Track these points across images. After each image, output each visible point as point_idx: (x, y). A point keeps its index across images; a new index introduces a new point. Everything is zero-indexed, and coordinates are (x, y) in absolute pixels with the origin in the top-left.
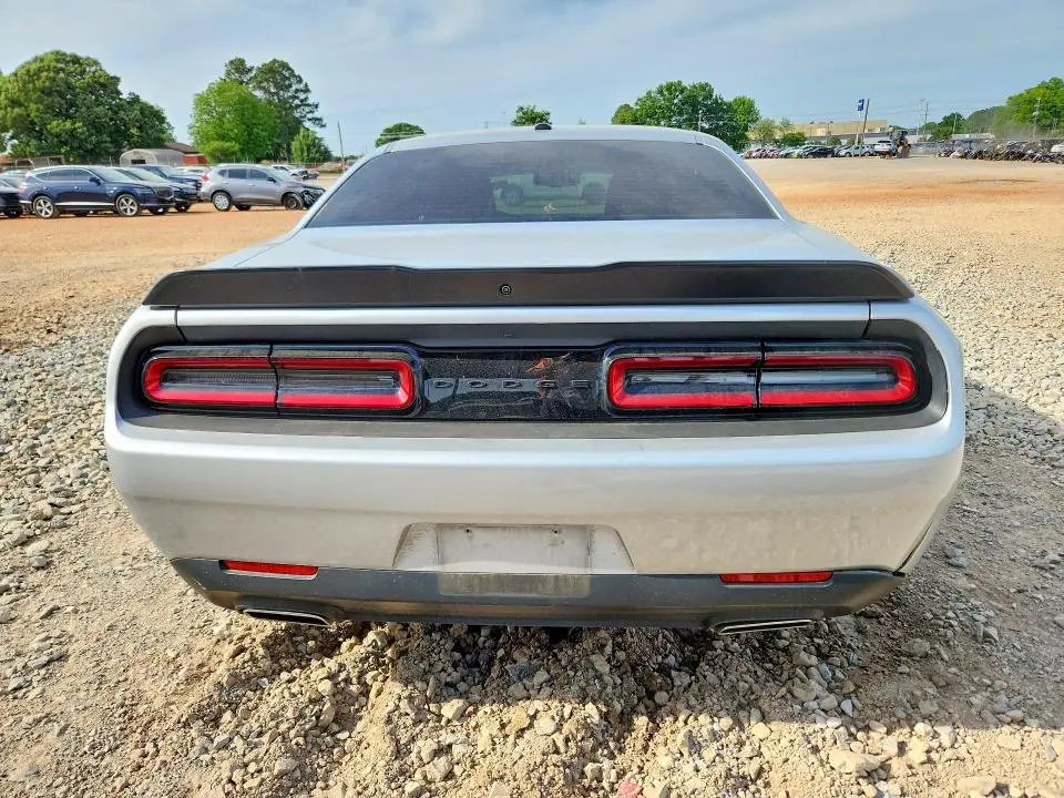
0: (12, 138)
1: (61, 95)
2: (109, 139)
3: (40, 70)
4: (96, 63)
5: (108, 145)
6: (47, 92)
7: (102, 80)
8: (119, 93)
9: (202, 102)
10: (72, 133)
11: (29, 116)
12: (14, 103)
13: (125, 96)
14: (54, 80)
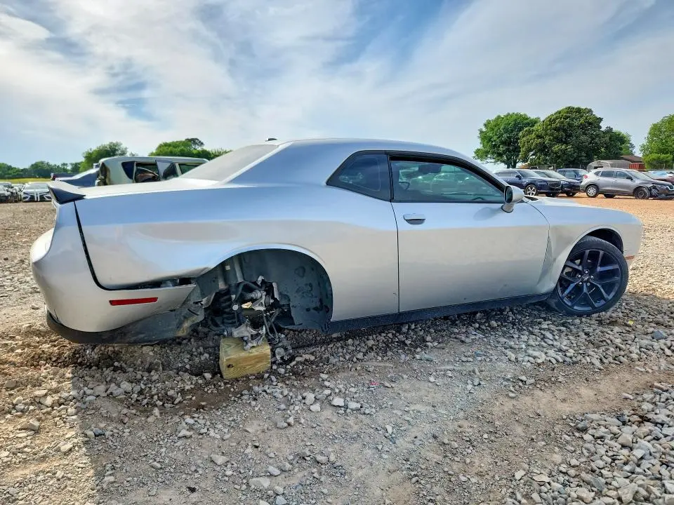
0: (533, 155)
1: (565, 131)
2: (585, 155)
3: (557, 118)
4: (590, 111)
5: (583, 158)
6: (557, 129)
7: (591, 121)
8: (601, 127)
9: (656, 130)
10: (564, 152)
11: (544, 143)
12: (539, 137)
13: (603, 129)
14: (562, 123)
